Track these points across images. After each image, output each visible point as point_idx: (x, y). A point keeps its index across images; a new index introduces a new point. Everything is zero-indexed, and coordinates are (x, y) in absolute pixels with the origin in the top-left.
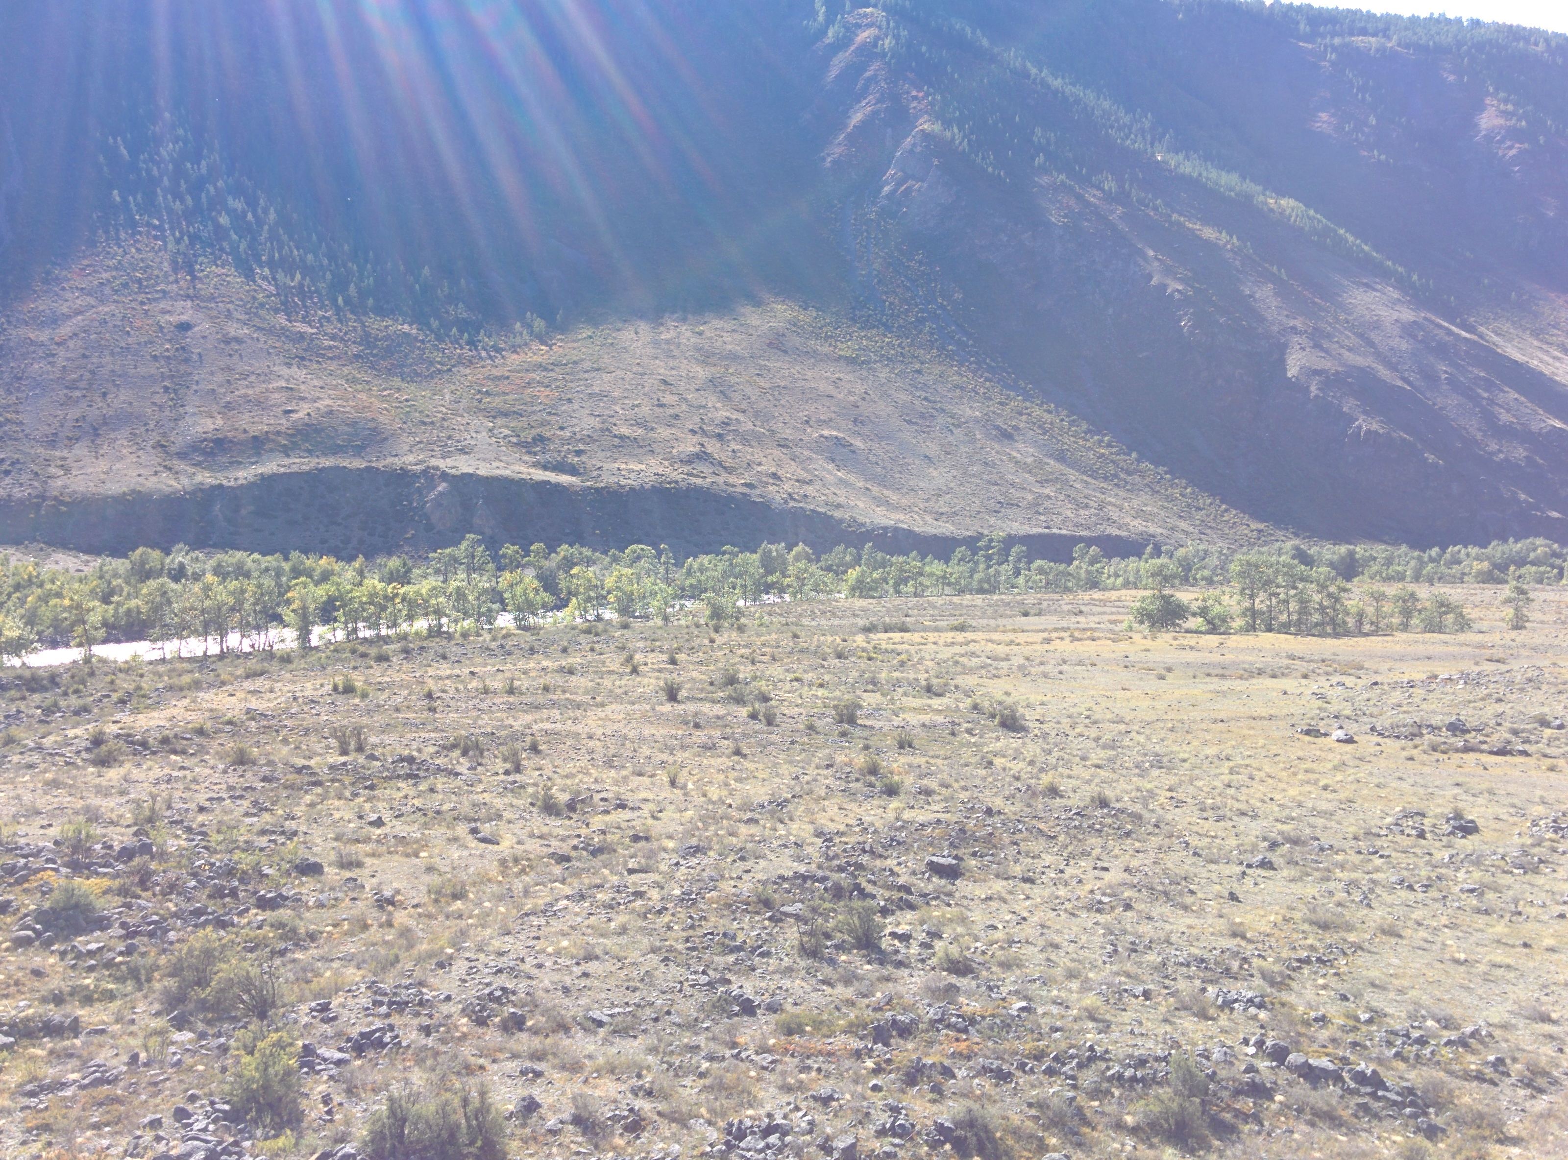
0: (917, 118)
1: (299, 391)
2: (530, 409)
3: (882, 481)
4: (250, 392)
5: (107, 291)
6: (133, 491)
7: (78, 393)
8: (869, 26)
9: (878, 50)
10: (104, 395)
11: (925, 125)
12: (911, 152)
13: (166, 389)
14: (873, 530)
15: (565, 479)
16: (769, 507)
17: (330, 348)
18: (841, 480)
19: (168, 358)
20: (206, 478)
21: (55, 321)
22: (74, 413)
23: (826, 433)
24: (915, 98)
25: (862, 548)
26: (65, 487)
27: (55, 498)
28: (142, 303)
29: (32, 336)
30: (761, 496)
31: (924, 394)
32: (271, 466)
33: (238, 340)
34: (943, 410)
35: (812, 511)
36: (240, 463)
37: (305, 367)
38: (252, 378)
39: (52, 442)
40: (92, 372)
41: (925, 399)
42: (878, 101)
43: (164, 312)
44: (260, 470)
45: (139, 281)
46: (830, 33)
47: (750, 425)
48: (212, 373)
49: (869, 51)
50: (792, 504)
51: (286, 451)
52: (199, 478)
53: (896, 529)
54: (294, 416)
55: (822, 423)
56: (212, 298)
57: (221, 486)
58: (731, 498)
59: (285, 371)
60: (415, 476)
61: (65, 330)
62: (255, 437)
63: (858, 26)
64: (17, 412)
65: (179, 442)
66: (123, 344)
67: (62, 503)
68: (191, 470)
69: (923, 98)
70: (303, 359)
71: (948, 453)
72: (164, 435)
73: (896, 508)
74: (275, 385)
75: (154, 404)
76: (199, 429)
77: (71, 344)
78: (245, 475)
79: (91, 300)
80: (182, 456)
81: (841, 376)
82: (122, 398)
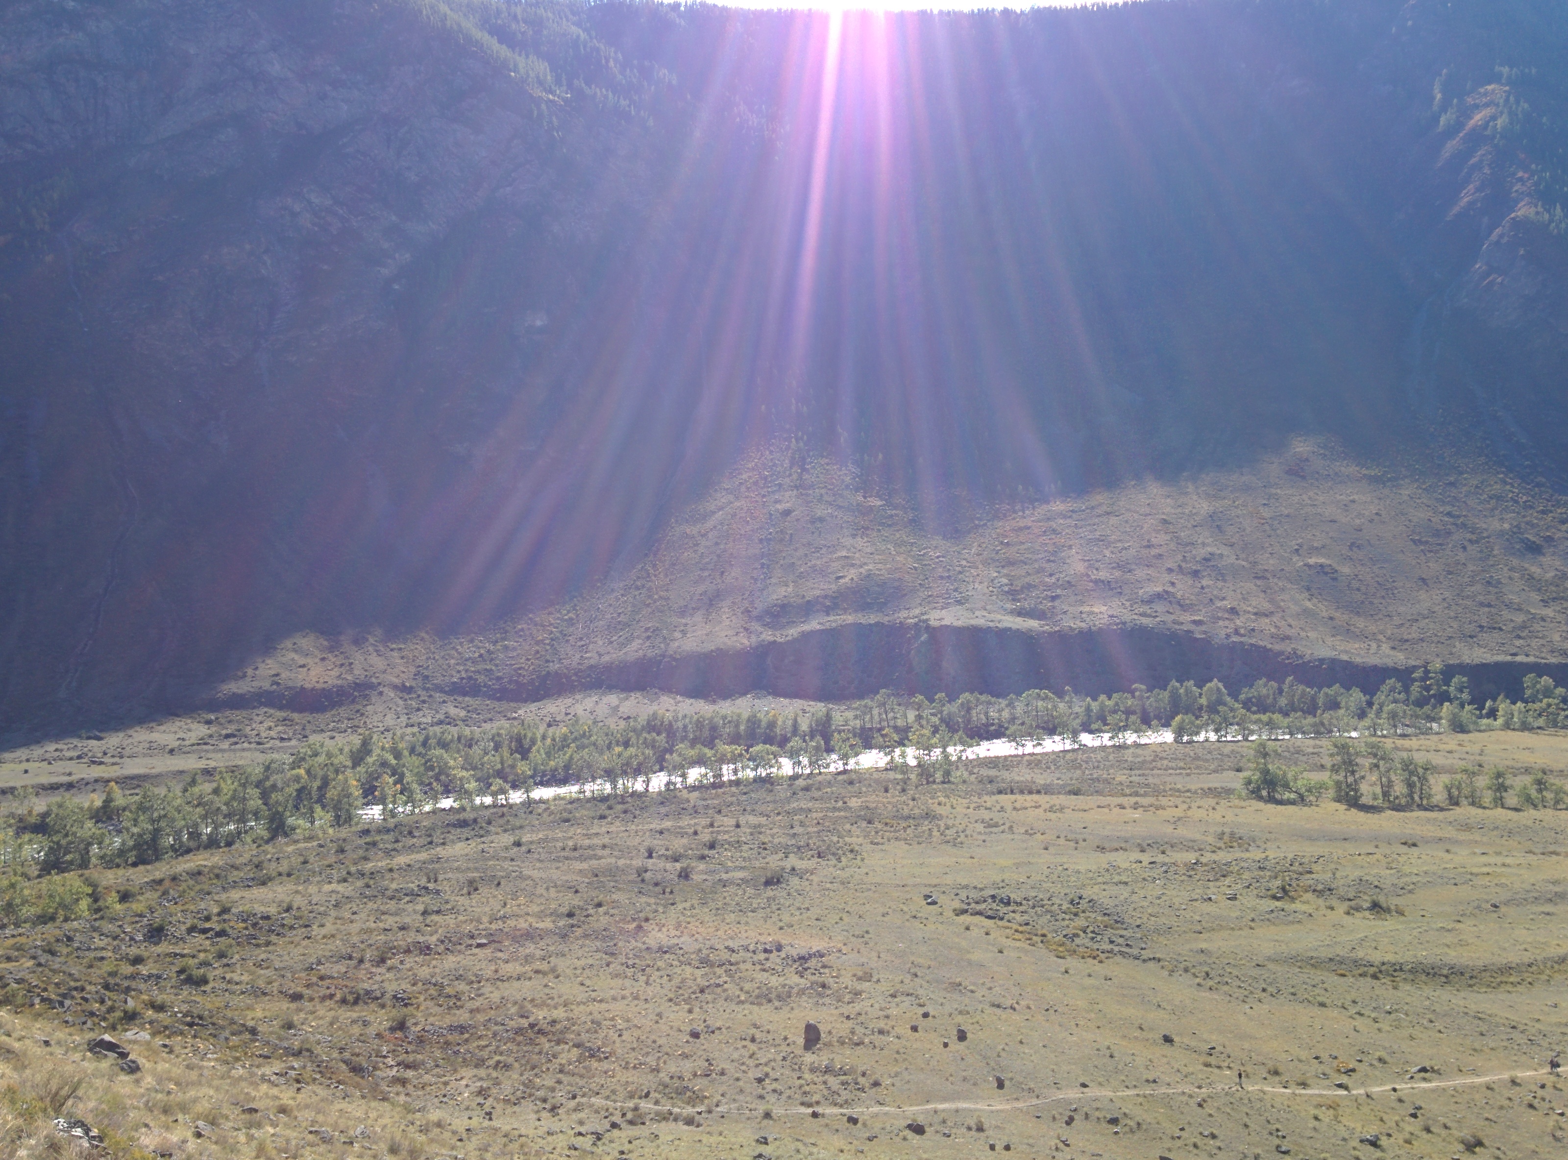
0: (1517, 201)
1: (853, 558)
2: (1036, 557)
4: (818, 563)
5: (743, 489)
6: (718, 649)
7: (706, 574)
9: (1488, 132)
10: (722, 573)
11: (1524, 210)
13: (763, 565)
17: (892, 516)
19: (770, 540)
20: (768, 636)
21: (705, 517)
22: (701, 589)
23: (1312, 561)
24: (1521, 179)
25: (1284, 683)
26: (679, 647)
27: (671, 656)
28: (764, 496)
29: (688, 531)
32: (813, 625)
33: (821, 520)
36: (794, 622)
37: (867, 535)
38: (824, 551)
39: (682, 613)
40: (719, 556)
42: (1478, 190)
43: (777, 502)
44: (806, 628)
45: (766, 478)
46: (1443, 120)
47: (1232, 559)
48: (796, 550)
49: (1477, 138)
51: (828, 611)
52: (763, 636)
54: (842, 581)
56: (812, 486)
57: (775, 641)
59: (848, 541)
60: (909, 628)
61: (710, 524)
62: (808, 601)
63: (1477, 107)
64: (667, 590)
65: (760, 606)
66: (743, 532)
67: (675, 659)
68: (760, 629)
69: (1529, 179)
70: (867, 529)
72: (752, 602)
74: (839, 554)
75: (752, 577)
76: (775, 597)
77: (710, 535)
78: (793, 632)
79: (731, 497)
80: (759, 618)
81: (1356, 497)
82: (733, 574)
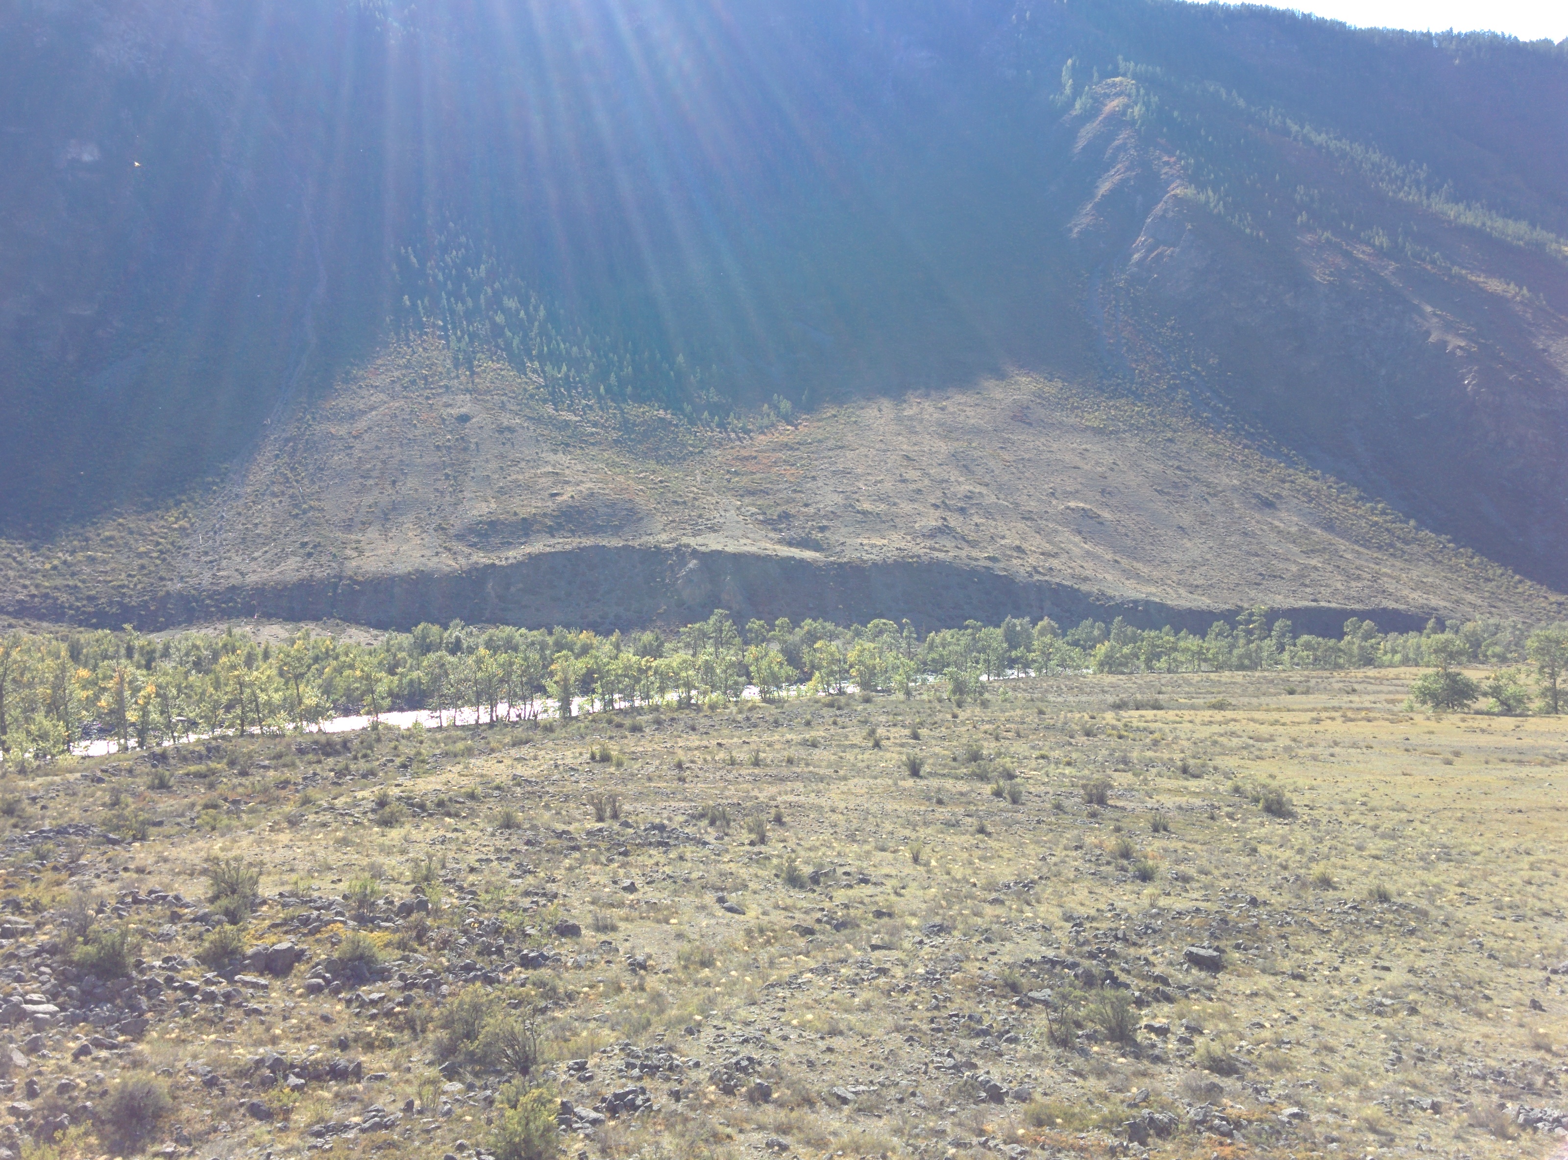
0: (1168, 183)
1: (564, 475)
2: (776, 487)
3: (1133, 554)
4: (521, 477)
5: (398, 388)
6: (417, 571)
7: (371, 482)
8: (1118, 95)
9: (1128, 118)
10: (394, 482)
11: (1178, 190)
12: (1163, 217)
13: (447, 476)
14: (1123, 603)
15: (808, 555)
16: (1013, 581)
17: (592, 434)
18: (1088, 552)
19: (450, 447)
20: (481, 558)
21: (353, 416)
22: (367, 499)
23: (1072, 504)
24: (1167, 163)
25: (1111, 623)
26: (359, 567)
27: (350, 578)
28: (428, 398)
29: (333, 431)
30: (1005, 570)
31: (1177, 463)
32: (538, 546)
33: (510, 429)
34: (1197, 479)
35: (1058, 584)
36: (510, 543)
37: (570, 453)
38: (523, 464)
39: (348, 527)
40: (384, 462)
41: (1179, 468)
42: (1128, 169)
43: (447, 405)
44: (528, 549)
45: (425, 378)
46: (1078, 105)
47: (993, 499)
48: (487, 461)
49: (1117, 120)
50: (1037, 577)
51: (551, 532)
52: (474, 558)
53: (1147, 603)
54: (559, 499)
55: (1068, 495)
56: (488, 391)
57: (493, 565)
58: (973, 572)
59: (551, 457)
60: (668, 554)
61: (361, 424)
62: (524, 519)
63: (1107, 96)
64: (319, 500)
65: (457, 524)
66: (410, 436)
67: (357, 582)
68: (467, 550)
69: (1175, 163)
70: (567, 445)
71: (1203, 523)
72: (445, 518)
73: (1149, 581)
74: (543, 470)
75: (437, 490)
76: (475, 512)
77: (366, 437)
78: (514, 554)
79: (383, 396)
80: (460, 537)
81: (1088, 447)
82: (409, 485)
